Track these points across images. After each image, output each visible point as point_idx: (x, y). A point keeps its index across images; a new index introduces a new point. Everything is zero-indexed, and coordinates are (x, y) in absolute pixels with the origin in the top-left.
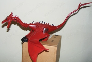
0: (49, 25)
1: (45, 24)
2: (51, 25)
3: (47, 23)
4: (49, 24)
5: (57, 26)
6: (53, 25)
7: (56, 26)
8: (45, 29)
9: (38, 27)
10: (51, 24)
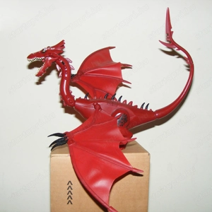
0: (133, 105)
1: (122, 101)
2: (139, 107)
3: (125, 101)
4: (131, 102)
5: (157, 111)
6: (144, 108)
7: (154, 110)
9: (100, 108)
10: (138, 103)
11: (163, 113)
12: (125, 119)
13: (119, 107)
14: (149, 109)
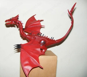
1: (44, 36)
2: (50, 39)
3: (45, 36)
4: (47, 37)
5: (57, 40)
6: (52, 39)
7: (55, 40)
8: (42, 41)
9: (36, 38)
11: (59, 41)
12: (45, 43)
13: (43, 38)
14: (54, 39)
